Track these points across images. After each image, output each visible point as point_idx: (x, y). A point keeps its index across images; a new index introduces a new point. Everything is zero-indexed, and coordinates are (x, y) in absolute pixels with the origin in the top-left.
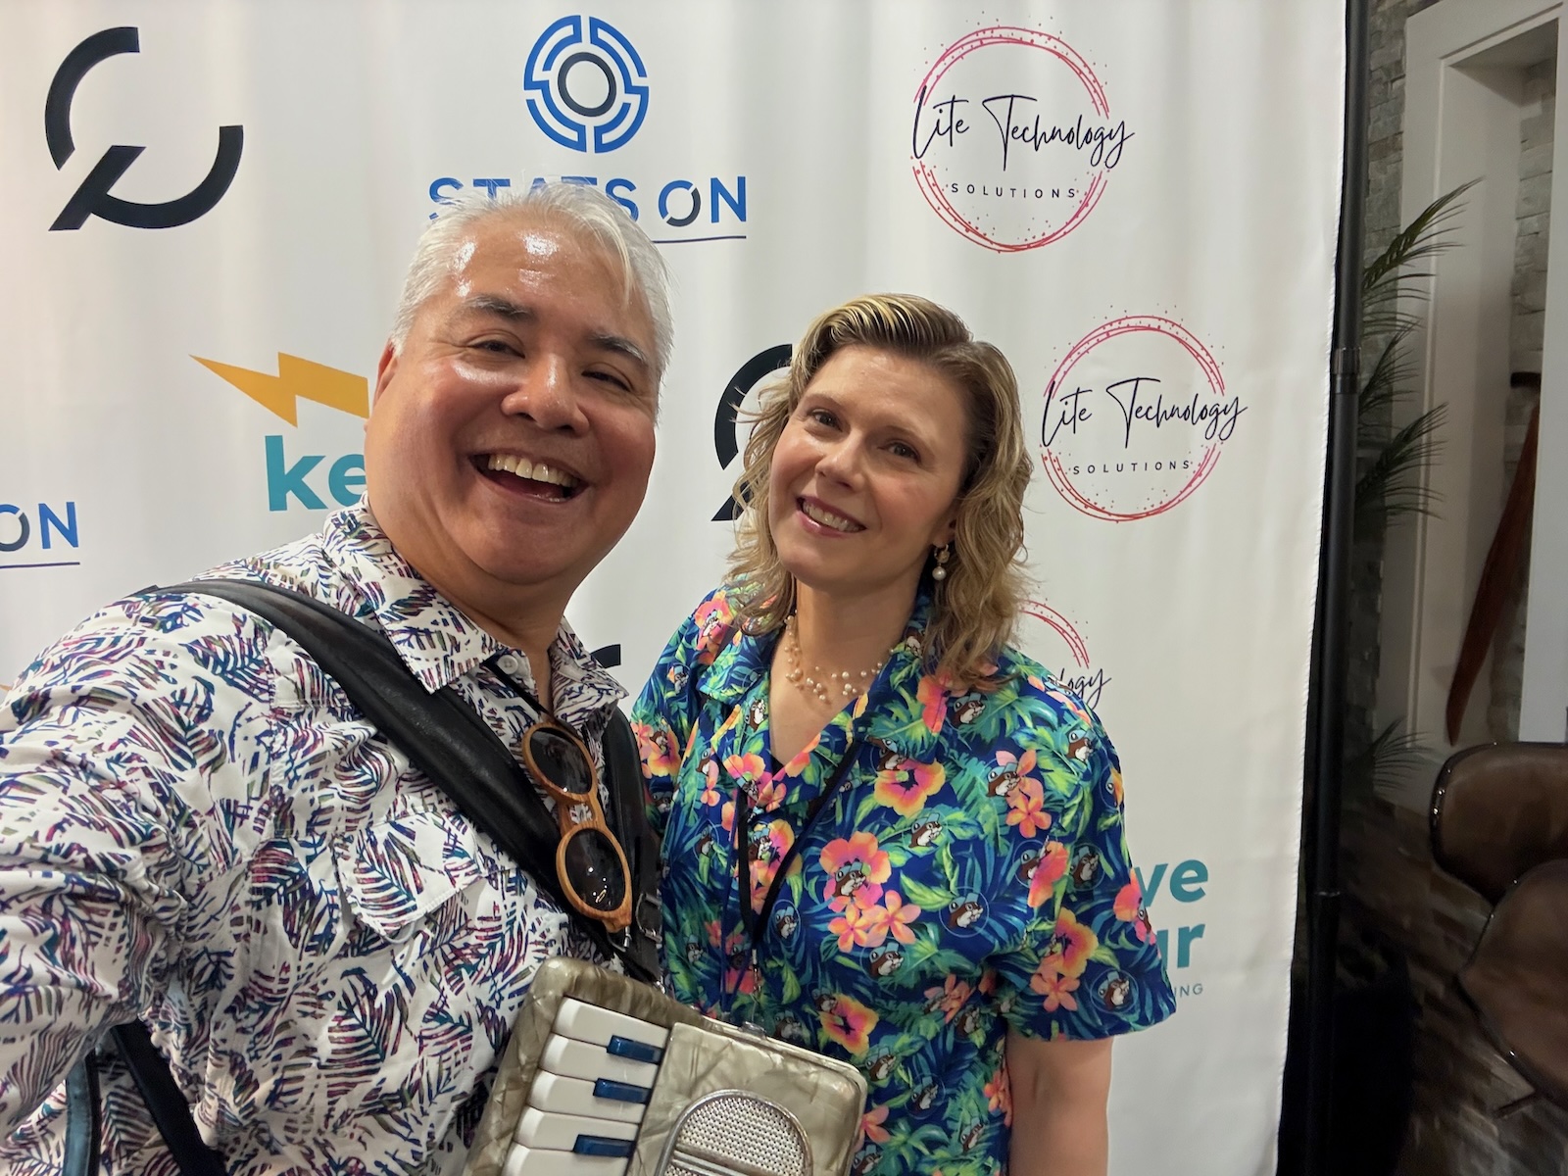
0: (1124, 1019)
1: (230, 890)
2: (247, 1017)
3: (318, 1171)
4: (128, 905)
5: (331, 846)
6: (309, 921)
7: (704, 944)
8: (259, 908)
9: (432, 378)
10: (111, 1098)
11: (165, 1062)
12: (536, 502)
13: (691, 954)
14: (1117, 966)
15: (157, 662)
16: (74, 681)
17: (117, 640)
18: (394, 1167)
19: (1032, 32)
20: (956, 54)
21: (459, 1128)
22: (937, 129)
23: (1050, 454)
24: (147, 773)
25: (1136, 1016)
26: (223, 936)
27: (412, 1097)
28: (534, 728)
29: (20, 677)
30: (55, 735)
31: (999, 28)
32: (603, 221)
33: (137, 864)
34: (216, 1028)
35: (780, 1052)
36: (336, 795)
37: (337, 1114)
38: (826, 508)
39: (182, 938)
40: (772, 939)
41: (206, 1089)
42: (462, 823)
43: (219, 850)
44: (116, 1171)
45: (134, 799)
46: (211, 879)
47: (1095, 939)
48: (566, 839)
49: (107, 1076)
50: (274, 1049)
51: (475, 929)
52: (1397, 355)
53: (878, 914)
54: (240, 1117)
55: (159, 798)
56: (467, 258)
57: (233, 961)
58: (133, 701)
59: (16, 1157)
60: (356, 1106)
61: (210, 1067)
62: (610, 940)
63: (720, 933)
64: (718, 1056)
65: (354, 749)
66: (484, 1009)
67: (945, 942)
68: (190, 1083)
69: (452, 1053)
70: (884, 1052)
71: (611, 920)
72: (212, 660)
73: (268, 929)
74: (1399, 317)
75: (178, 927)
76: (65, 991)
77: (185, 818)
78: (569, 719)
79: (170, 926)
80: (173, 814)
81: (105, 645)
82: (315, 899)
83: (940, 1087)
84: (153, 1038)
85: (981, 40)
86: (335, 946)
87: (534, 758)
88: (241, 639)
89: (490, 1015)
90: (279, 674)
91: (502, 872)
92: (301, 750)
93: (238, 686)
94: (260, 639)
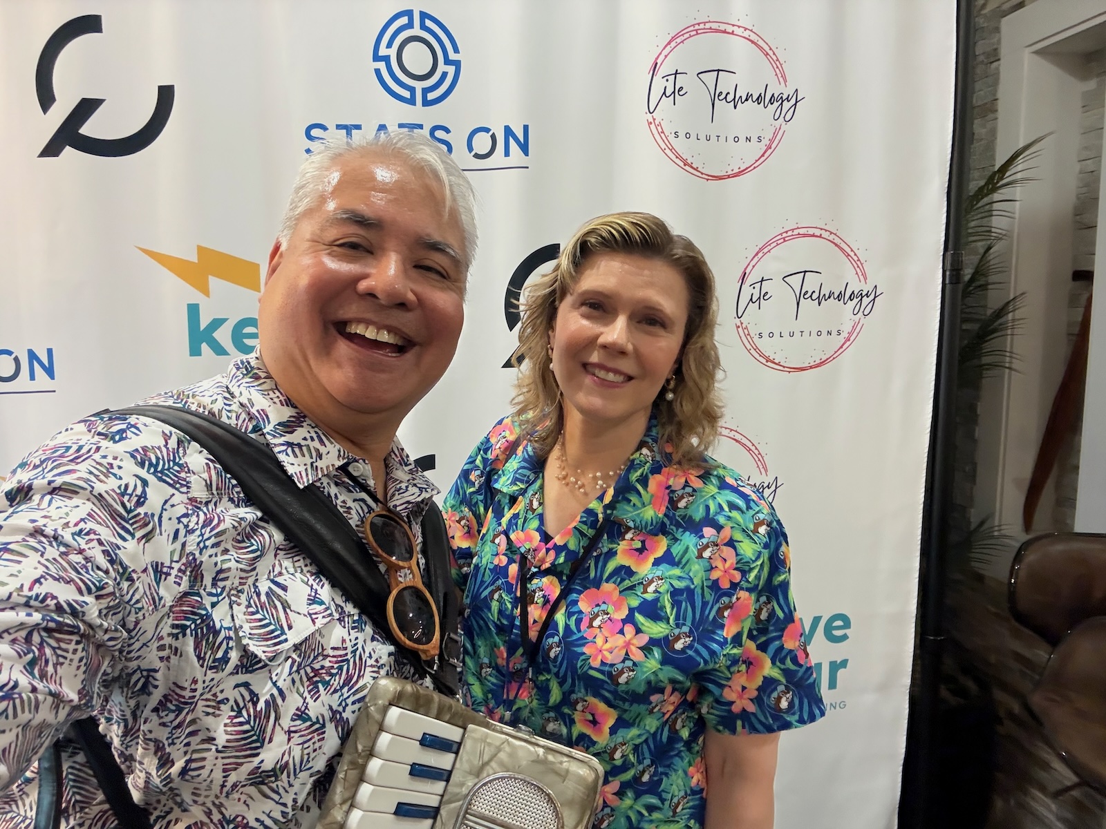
0: (788, 719)
1: (157, 626)
2: (167, 715)
3: (214, 824)
4: (86, 636)
5: (229, 595)
6: (212, 648)
7: (493, 664)
8: (177, 638)
9: (308, 267)
10: (70, 770)
11: (108, 745)
12: (379, 356)
13: (484, 670)
14: (784, 681)
15: (108, 464)
16: (49, 477)
17: (80, 448)
18: (269, 822)
19: (733, 25)
20: (679, 40)
21: (315, 796)
22: (664, 93)
23: (742, 323)
24: (100, 543)
25: (796, 717)
26: (152, 658)
27: (282, 773)
28: (373, 514)
29: (12, 473)
30: (36, 515)
31: (710, 22)
32: (432, 160)
33: (93, 608)
34: (145, 722)
35: (543, 747)
36: (233, 560)
37: (229, 784)
39: (123, 659)
40: (544, 659)
41: (137, 765)
42: (321, 580)
43: (150, 597)
44: (72, 822)
45: (90, 561)
46: (144, 618)
47: (769, 662)
48: (394, 593)
49: (68, 754)
50: (185, 738)
51: (328, 656)
52: (991, 257)
53: (620, 640)
54: (160, 786)
55: (109, 561)
56: (334, 182)
57: (159, 675)
58: (91, 492)
60: (242, 780)
61: (140, 750)
62: (423, 664)
63: (505, 655)
64: (499, 750)
65: (246, 527)
66: (334, 712)
67: (665, 661)
68: (125, 761)
69: (310, 743)
70: (620, 740)
71: (425, 652)
72: (147, 463)
73: (183, 654)
74: (993, 230)
75: (121, 651)
76: (40, 697)
77: (127, 574)
78: (398, 509)
80: (118, 572)
81: (71, 451)
82: (216, 633)
83: (657, 767)
84: (101, 728)
85: (696, 30)
86: (230, 667)
87: (374, 536)
88: (168, 449)
89: (338, 716)
90: (194, 473)
91: (348, 616)
92: (209, 528)
93: (165, 482)
94: (181, 449)
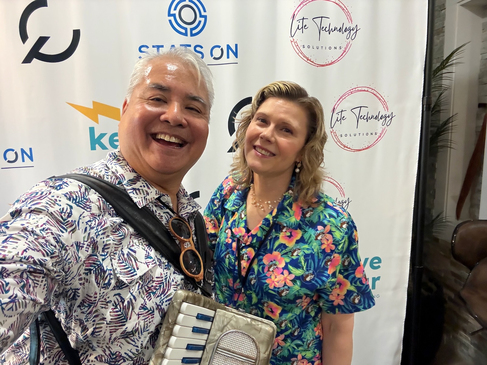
0: (359, 307)
1: (78, 270)
2: (84, 309)
3: (107, 355)
4: (47, 275)
5: (110, 255)
6: (103, 279)
7: (228, 286)
8: (87, 275)
9: (138, 110)
10: (44, 334)
11: (60, 323)
12: (171, 148)
13: (223, 288)
14: (356, 291)
15: (55, 199)
16: (29, 206)
17: (42, 193)
18: (131, 354)
20: (304, 4)
21: (150, 342)
22: (298, 28)
23: (333, 131)
24: (52, 234)
25: (362, 306)
26: (76, 284)
27: (136, 333)
28: (172, 219)
29: (13, 204)
30: (24, 222)
32: (192, 60)
33: (49, 263)
34: (75, 312)
35: (250, 318)
36: (111, 240)
37: (113, 338)
38: (263, 149)
39: (64, 285)
40: (249, 284)
41: (72, 331)
42: (150, 248)
43: (74, 257)
44: (46, 356)
45: (48, 242)
46: (72, 266)
47: (349, 283)
48: (183, 253)
49: (42, 327)
50: (93, 318)
51: (154, 281)
52: (442, 98)
53: (281, 277)
54: (83, 339)
55: (56, 242)
56: (149, 72)
57: (80, 291)
58: (48, 212)
59: (16, 352)
60: (118, 336)
61: (73, 324)
62: (196, 283)
63: (232, 282)
64: (231, 320)
65: (117, 225)
66: (158, 306)
67: (302, 286)
68: (67, 330)
69: (148, 319)
70: (284, 319)
71: (197, 278)
72: (72, 199)
73: (90, 282)
74: (443, 86)
75: (62, 282)
76: (27, 301)
77: (64, 248)
78: (183, 216)
79: (59, 281)
80: (60, 247)
81: (39, 194)
82: (105, 272)
83: (301, 329)
84: (56, 316)
86: (111, 287)
87: (173, 228)
88: (81, 192)
89: (160, 307)
90: (93, 203)
91: (163, 263)
92: (100, 226)
93: (80, 206)
94: (87, 192)
